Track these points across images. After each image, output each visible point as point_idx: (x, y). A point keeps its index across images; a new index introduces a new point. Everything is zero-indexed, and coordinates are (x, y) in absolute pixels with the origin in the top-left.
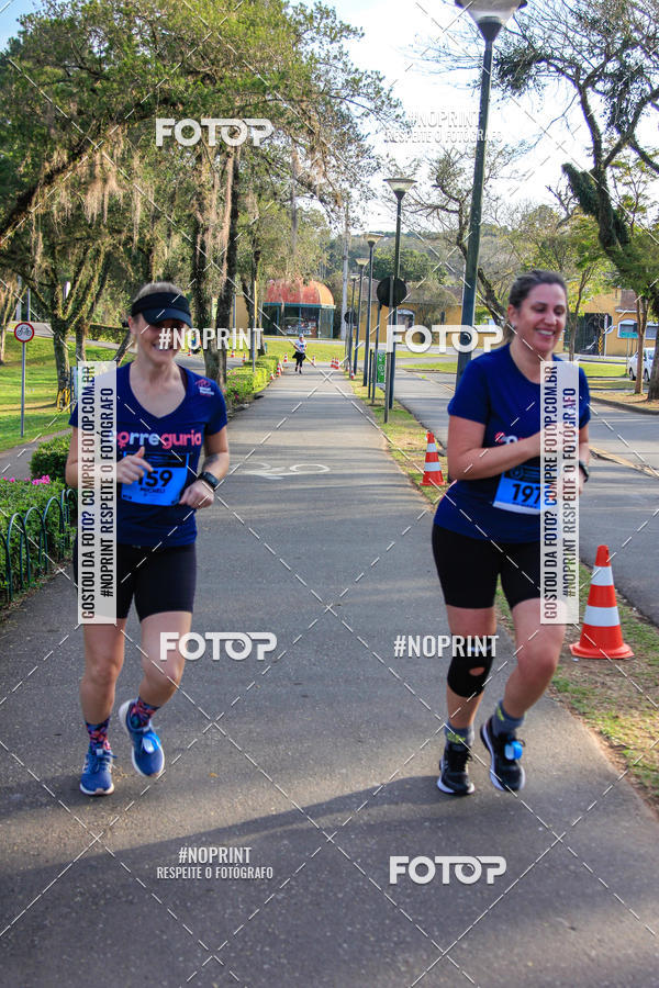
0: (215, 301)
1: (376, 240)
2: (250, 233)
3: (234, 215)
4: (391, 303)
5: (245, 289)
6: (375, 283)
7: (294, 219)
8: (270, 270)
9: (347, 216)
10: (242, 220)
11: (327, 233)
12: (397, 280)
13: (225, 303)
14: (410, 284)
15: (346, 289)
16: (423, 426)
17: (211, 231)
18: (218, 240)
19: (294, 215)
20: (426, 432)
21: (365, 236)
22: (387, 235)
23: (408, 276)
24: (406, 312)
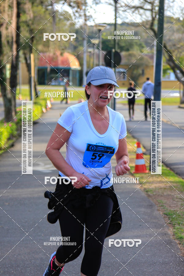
0: (8, 66)
1: (102, 29)
2: (28, 26)
3: (18, 16)
4: (112, 65)
5: (26, 59)
6: (102, 53)
7: (54, 17)
8: (40, 47)
9: (85, 15)
10: (23, 18)
11: (73, 24)
12: (116, 52)
13: (14, 68)
14: (123, 54)
15: (85, 57)
16: (134, 137)
17: (4, 26)
18: (9, 30)
19: (54, 14)
20: (136, 141)
21: (96, 26)
22: (109, 24)
23: (122, 48)
24: (122, 70)
